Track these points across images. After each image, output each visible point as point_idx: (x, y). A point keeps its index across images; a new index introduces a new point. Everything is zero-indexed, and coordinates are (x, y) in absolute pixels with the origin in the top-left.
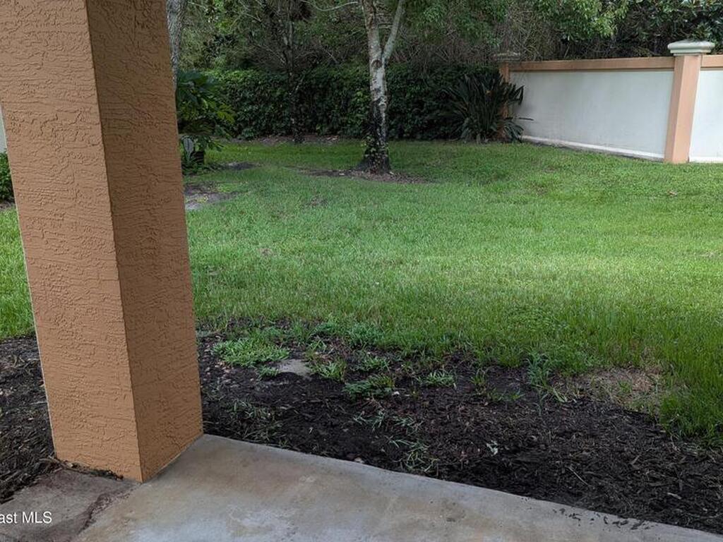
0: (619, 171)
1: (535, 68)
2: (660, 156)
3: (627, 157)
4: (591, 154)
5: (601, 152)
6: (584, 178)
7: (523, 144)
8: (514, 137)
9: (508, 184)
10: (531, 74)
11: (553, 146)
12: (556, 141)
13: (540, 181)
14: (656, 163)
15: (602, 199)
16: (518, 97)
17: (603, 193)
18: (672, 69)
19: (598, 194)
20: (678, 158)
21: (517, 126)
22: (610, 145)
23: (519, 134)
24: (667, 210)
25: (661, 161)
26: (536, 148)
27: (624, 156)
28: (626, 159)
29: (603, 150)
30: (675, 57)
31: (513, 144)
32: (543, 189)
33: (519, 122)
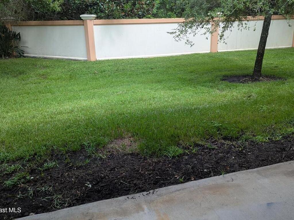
0: (73, 66)
1: (24, 24)
2: (86, 59)
3: (74, 60)
4: (58, 60)
5: (62, 59)
6: (60, 70)
7: (26, 58)
8: (21, 55)
9: (27, 76)
10: (22, 27)
11: (40, 57)
12: (41, 56)
13: (41, 73)
14: (85, 61)
15: (71, 78)
16: (18, 37)
17: (70, 75)
18: (83, 25)
19: (68, 76)
20: (92, 59)
21: (21, 50)
22: (65, 56)
23: (23, 54)
24: (97, 79)
25: (87, 60)
26: (33, 59)
27: (72, 60)
28: (73, 61)
29: (63, 58)
30: (83, 20)
31: (21, 58)
32: (44, 76)
33: (22, 49)
